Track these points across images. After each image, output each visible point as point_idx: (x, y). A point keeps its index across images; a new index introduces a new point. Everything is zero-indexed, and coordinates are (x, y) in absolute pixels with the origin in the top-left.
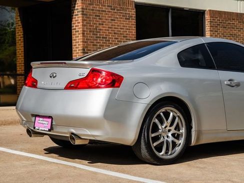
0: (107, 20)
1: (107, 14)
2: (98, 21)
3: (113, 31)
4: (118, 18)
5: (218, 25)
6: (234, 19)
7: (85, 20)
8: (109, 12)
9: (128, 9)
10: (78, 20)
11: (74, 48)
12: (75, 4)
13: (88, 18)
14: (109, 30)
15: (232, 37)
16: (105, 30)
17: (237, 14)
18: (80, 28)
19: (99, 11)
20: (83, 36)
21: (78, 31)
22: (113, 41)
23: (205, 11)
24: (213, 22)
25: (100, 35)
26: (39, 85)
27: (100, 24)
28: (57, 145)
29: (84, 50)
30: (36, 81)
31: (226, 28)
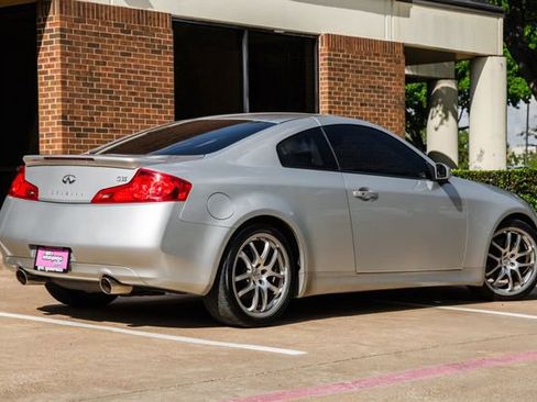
0: (113, 53)
1: (113, 42)
2: (94, 57)
3: (127, 77)
4: (136, 50)
5: (344, 66)
6: (378, 55)
7: (67, 55)
8: (118, 37)
9: (158, 30)
10: (52, 54)
11: (42, 113)
12: (45, 20)
13: (74, 49)
14: (117, 76)
15: (375, 92)
16: (109, 75)
17: (384, 44)
18: (56, 71)
19: (96, 34)
20: (64, 88)
21: (52, 77)
22: (127, 99)
23: (318, 36)
24: (335, 60)
25: (98, 85)
26: (40, 196)
27: (98, 63)
28: (59, 303)
29: (64, 117)
30: (36, 189)
31: (361, 72)
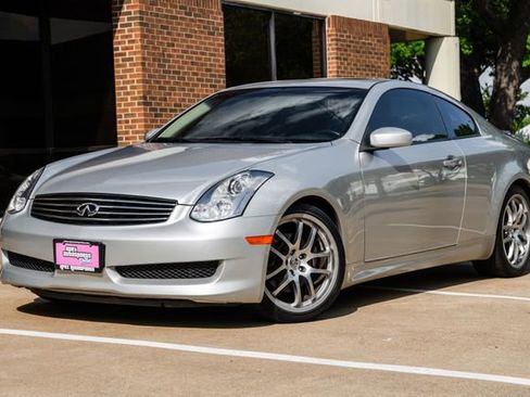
0: (179, 35)
2: (165, 39)
3: (190, 58)
4: (196, 32)
5: (347, 46)
6: (370, 35)
7: (146, 37)
8: (183, 19)
9: (212, 12)
10: (131, 36)
13: (150, 31)
14: (182, 57)
16: (177, 56)
18: (135, 53)
19: (166, 16)
20: (144, 70)
24: (340, 40)
25: (169, 66)
27: (169, 45)
31: (359, 52)
